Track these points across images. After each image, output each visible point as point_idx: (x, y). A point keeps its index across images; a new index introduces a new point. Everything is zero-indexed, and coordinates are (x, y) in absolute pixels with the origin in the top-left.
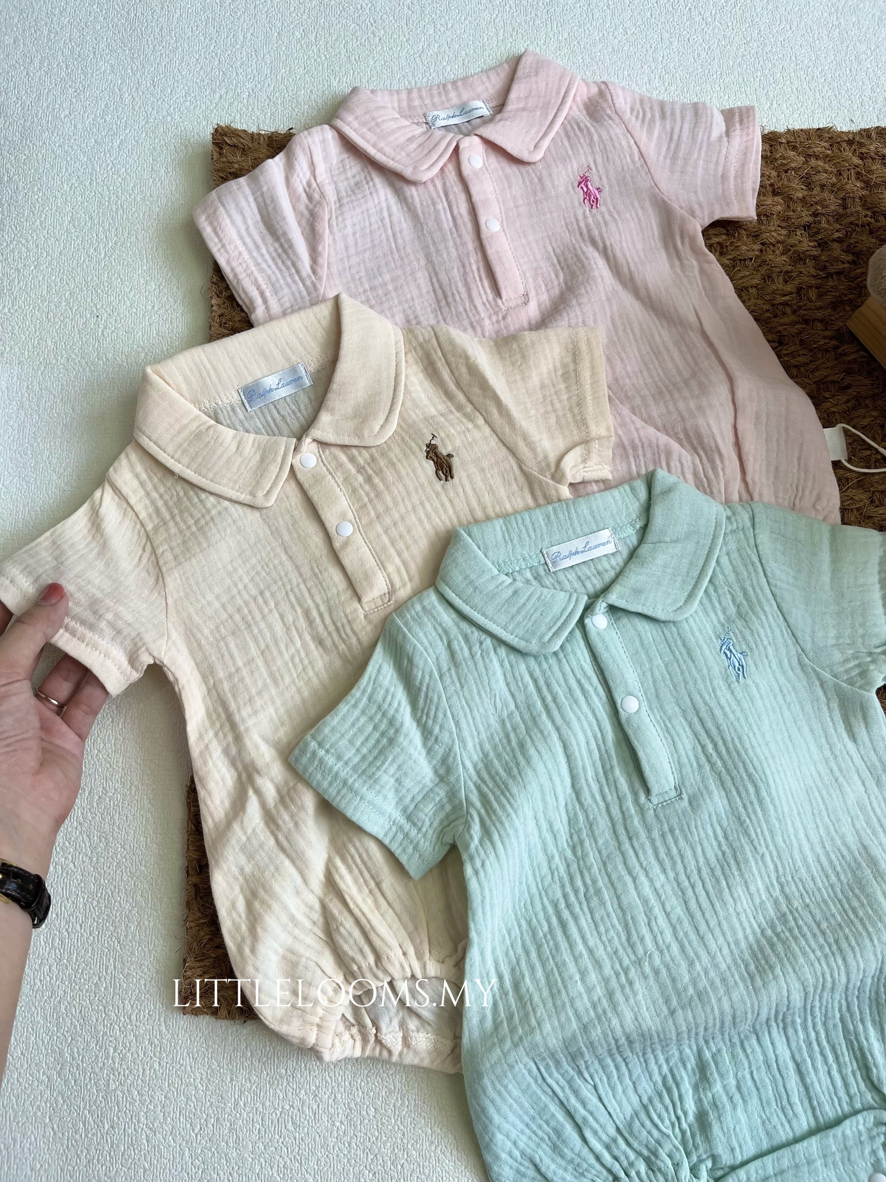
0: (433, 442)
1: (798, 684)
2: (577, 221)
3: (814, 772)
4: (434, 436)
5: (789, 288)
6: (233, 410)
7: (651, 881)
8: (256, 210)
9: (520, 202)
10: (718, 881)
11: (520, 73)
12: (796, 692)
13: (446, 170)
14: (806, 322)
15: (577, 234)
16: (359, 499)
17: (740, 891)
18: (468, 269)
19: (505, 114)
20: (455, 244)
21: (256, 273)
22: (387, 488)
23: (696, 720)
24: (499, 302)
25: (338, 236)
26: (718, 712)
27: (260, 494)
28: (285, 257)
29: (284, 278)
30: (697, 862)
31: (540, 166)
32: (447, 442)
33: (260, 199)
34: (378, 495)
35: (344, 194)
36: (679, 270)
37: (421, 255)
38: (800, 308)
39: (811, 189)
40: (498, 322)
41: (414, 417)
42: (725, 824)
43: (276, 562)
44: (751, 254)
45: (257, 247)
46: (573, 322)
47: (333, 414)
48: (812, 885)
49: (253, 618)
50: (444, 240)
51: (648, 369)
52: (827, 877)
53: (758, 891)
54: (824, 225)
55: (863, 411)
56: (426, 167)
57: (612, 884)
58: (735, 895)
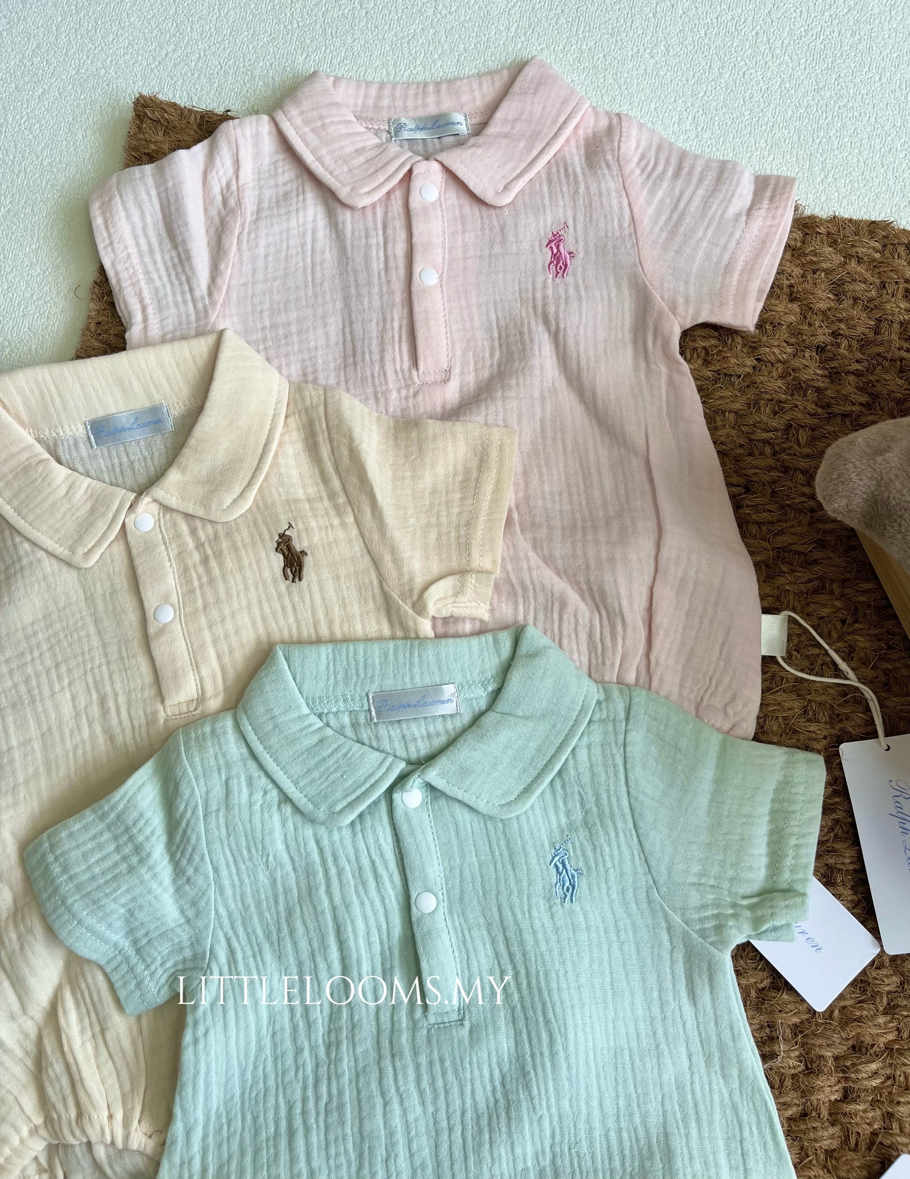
0: (287, 533)
1: (640, 922)
2: (534, 289)
3: (632, 1031)
4: (290, 526)
5: (774, 423)
6: (76, 444)
7: (405, 1112)
8: (157, 207)
9: (471, 253)
10: (480, 1131)
11: (516, 87)
12: (635, 930)
13: (393, 196)
14: (786, 470)
15: (531, 305)
16: (189, 581)
17: (503, 1151)
18: (388, 326)
19: (481, 139)
20: (381, 290)
21: (143, 284)
22: (223, 576)
23: (500, 938)
24: (414, 373)
25: (246, 254)
26: (528, 938)
27: (80, 551)
28: (180, 269)
29: (174, 294)
30: (463, 1103)
31: (506, 212)
32: (304, 536)
33: (163, 195)
34: (211, 582)
35: (266, 205)
36: (643, 376)
37: (338, 296)
38: (784, 450)
39: (840, 301)
40: (407, 398)
41: (276, 497)
42: (506, 1068)
43: (83, 634)
44: (739, 371)
45: (151, 251)
46: (491, 419)
47: (183, 473)
48: (589, 1163)
49: (40, 693)
50: (369, 283)
51: (570, 494)
52: (610, 1158)
53: (525, 1155)
54: (842, 351)
55: (823, 598)
56: (366, 189)
57: (359, 1102)
58: (496, 1154)
